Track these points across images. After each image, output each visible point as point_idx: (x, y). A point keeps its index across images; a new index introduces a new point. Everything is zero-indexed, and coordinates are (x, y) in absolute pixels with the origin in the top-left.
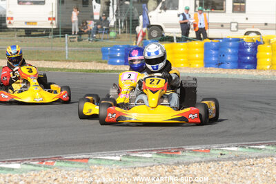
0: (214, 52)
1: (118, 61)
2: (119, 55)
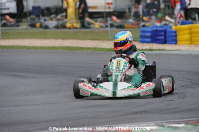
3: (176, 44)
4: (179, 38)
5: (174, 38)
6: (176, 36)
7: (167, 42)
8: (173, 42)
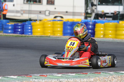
0: (69, 27)
1: (10, 31)
2: (10, 27)
3: (32, 34)
4: (33, 30)
5: (30, 31)
6: (31, 29)
7: (25, 33)
8: (30, 34)
